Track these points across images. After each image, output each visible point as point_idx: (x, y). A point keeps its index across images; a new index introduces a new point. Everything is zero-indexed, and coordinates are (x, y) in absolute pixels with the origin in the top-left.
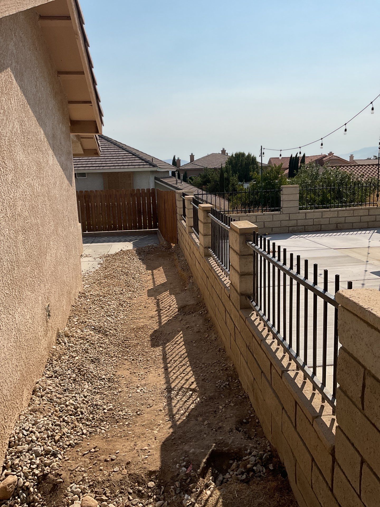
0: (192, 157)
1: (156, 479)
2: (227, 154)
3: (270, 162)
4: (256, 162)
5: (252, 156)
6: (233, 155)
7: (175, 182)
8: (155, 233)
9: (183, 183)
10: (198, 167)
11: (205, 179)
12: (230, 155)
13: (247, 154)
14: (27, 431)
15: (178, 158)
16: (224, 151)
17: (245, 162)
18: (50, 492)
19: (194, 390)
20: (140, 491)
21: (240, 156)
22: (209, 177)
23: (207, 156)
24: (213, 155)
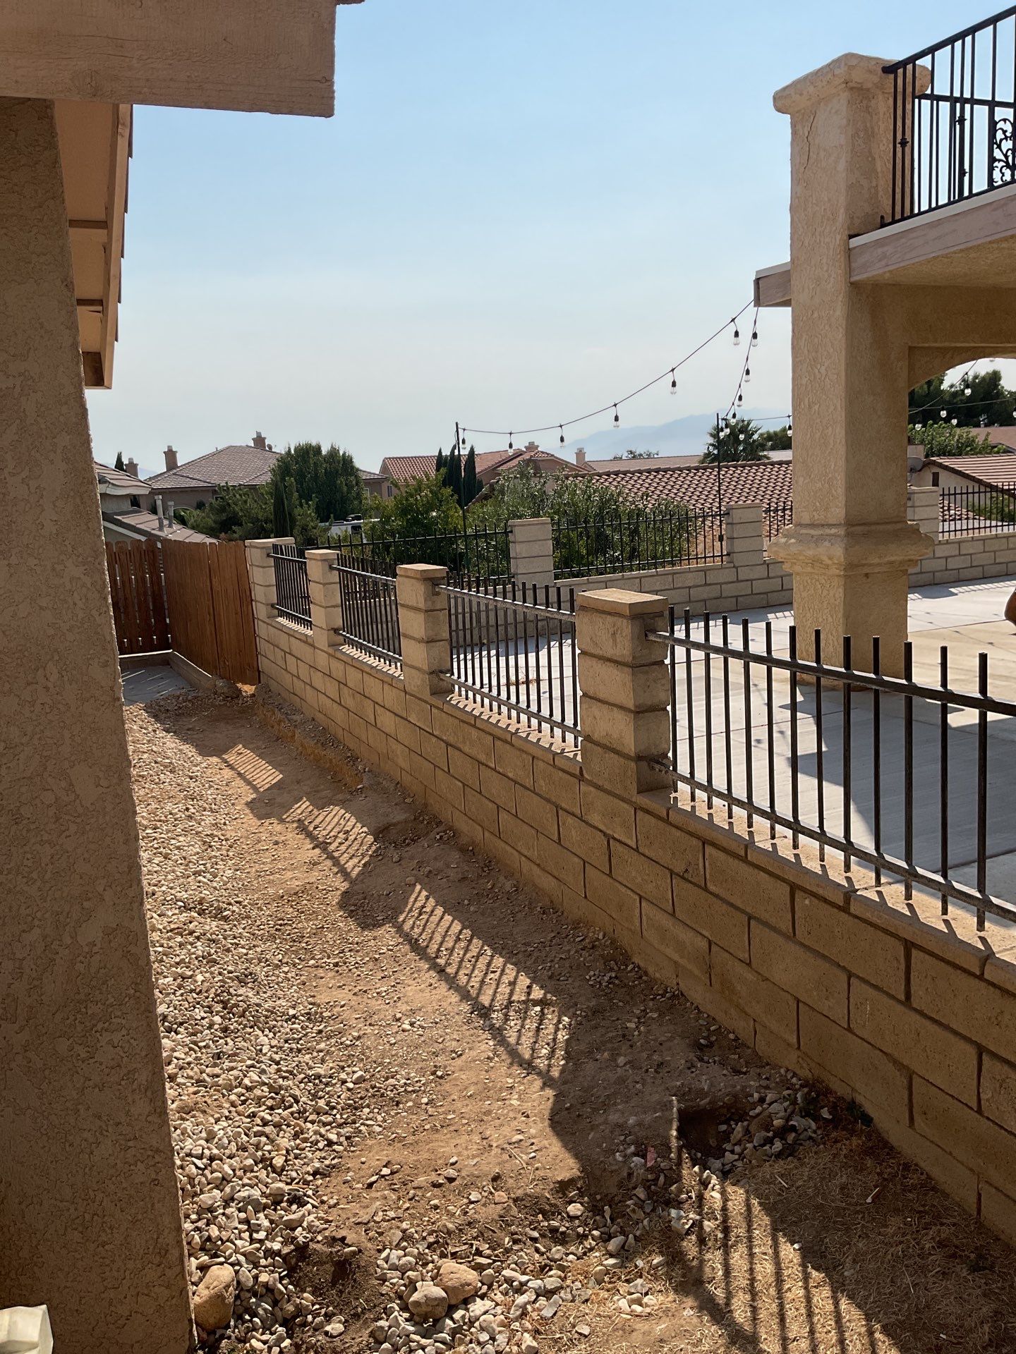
0: (170, 455)
1: (581, 1195)
2: (270, 447)
3: (384, 468)
4: (353, 467)
5: (341, 453)
6: (289, 449)
7: (156, 524)
8: (166, 662)
9: (175, 527)
10: (194, 484)
11: (224, 516)
12: (280, 449)
13: (325, 450)
14: (200, 1157)
15: (130, 460)
16: (259, 441)
17: (326, 469)
18: (334, 1283)
19: (542, 1003)
20: (554, 1230)
21: (307, 453)
22: (237, 509)
23: (213, 455)
24: (231, 451)
